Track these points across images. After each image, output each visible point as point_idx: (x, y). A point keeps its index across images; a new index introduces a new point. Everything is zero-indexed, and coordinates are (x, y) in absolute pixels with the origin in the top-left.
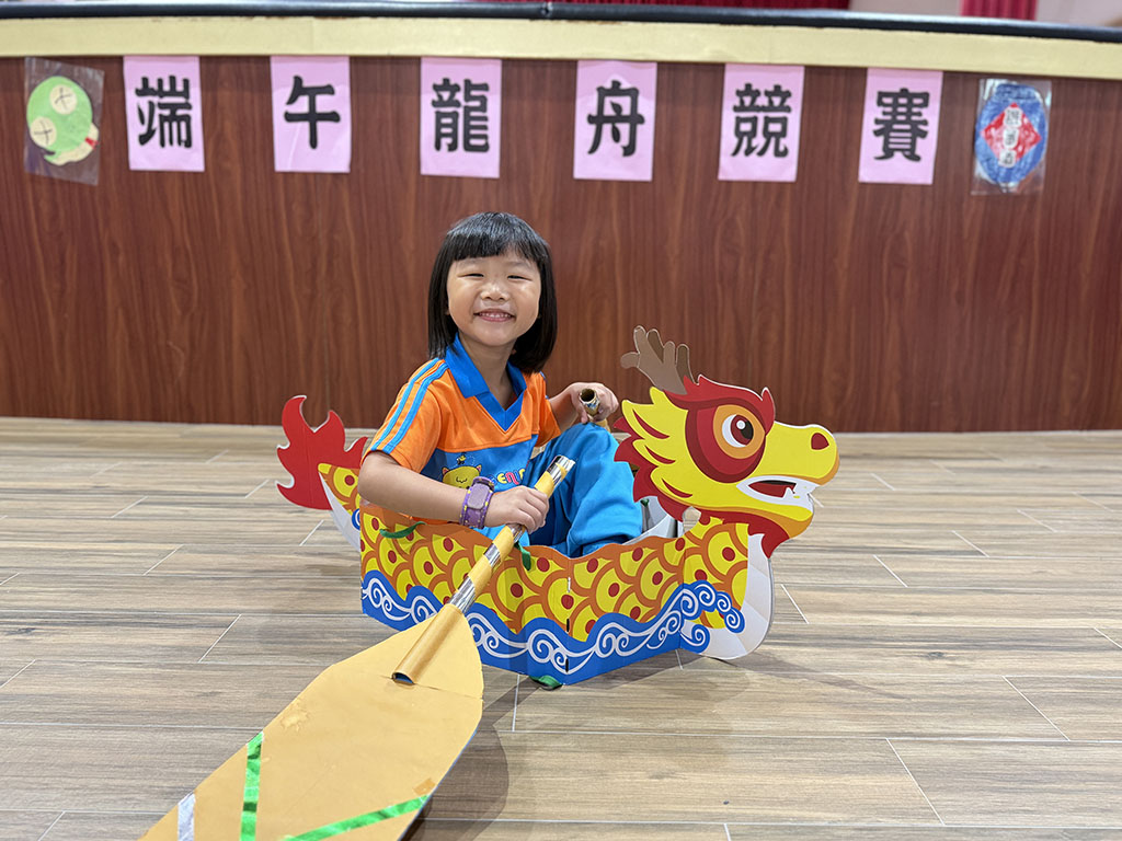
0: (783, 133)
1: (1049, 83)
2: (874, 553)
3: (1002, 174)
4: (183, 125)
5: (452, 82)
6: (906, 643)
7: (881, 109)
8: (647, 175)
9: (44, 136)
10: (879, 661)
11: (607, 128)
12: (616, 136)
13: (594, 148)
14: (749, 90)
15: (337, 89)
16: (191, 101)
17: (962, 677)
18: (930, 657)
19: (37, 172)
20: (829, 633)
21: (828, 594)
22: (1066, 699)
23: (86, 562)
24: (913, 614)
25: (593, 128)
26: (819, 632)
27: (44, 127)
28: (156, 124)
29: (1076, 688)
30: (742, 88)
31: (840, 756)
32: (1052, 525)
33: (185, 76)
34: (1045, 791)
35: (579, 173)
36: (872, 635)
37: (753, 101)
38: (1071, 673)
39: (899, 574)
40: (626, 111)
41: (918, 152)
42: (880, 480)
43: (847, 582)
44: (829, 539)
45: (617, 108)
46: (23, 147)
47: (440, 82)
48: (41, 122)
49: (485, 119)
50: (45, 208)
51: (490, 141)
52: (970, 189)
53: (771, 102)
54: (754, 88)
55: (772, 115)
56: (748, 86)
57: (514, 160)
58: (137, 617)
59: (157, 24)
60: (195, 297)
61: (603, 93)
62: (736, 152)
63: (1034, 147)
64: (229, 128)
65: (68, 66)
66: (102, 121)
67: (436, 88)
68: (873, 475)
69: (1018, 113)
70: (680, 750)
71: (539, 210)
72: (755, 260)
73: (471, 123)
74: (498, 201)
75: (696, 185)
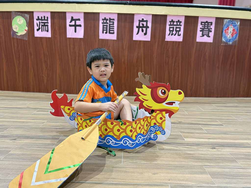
0: (180, 31)
1: (239, 20)
2: (200, 125)
3: (228, 40)
4: (47, 27)
5: (106, 18)
6: (207, 145)
7: (202, 26)
8: (149, 40)
9: (16, 29)
10: (201, 149)
11: (141, 29)
12: (143, 31)
13: (138, 33)
14: (172, 21)
15: (81, 19)
16: (48, 22)
17: (220, 153)
18: (213, 148)
19: (14, 37)
20: (190, 143)
21: (189, 134)
22: (243, 158)
23: (27, 124)
24: (208, 139)
25: (137, 29)
26: (188, 142)
27: (16, 27)
28: (41, 27)
29: (245, 156)
30: (171, 20)
31: (194, 170)
32: (239, 119)
33: (47, 16)
34: (238, 179)
35: (134, 39)
36: (200, 143)
37: (173, 23)
38: (243, 152)
39: (205, 130)
40: (145, 25)
41: (210, 35)
42: (200, 108)
43: (194, 131)
44: (190, 122)
45: (143, 24)
46: (11, 31)
47: (104, 18)
48: (15, 26)
49: (114, 27)
50: (16, 45)
51: (115, 32)
52: (221, 44)
53: (177, 24)
54: (173, 20)
55: (177, 27)
56: (172, 20)
57: (120, 36)
58: (38, 137)
59: (41, 4)
60: (49, 65)
61: (140, 21)
62: (169, 35)
63: (235, 34)
64: (57, 28)
65: (21, 14)
66: (29, 26)
67: (103, 20)
68: (199, 107)
69: (232, 27)
70: (158, 168)
71: (125, 47)
72: (173, 59)
73: (111, 27)
74: (116, 45)
75: (160, 42)
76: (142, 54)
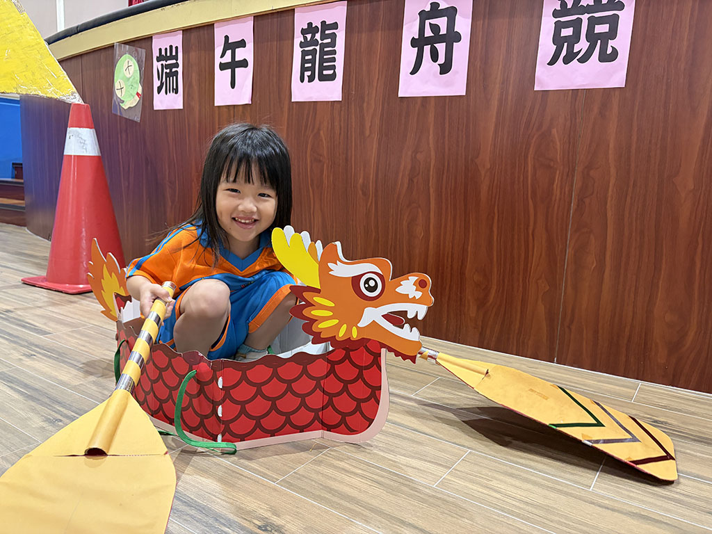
0: (613, 34)
4: (175, 78)
5: (314, 25)
8: (460, 89)
9: (120, 91)
11: (427, 49)
12: (434, 56)
13: (416, 69)
15: (247, 42)
16: (178, 62)
19: (116, 114)
25: (415, 50)
27: (120, 86)
28: (164, 78)
33: (176, 44)
35: (403, 92)
40: (443, 31)
45: (435, 28)
47: (306, 26)
48: (120, 83)
49: (334, 52)
51: (337, 71)
55: (599, 15)
57: (353, 85)
60: (177, 194)
61: (424, 16)
62: (552, 63)
64: (194, 76)
65: (131, 47)
66: (143, 82)
67: (304, 32)
71: (370, 127)
72: (573, 176)
73: (325, 57)
74: (340, 121)
75: (510, 98)
76: (433, 153)
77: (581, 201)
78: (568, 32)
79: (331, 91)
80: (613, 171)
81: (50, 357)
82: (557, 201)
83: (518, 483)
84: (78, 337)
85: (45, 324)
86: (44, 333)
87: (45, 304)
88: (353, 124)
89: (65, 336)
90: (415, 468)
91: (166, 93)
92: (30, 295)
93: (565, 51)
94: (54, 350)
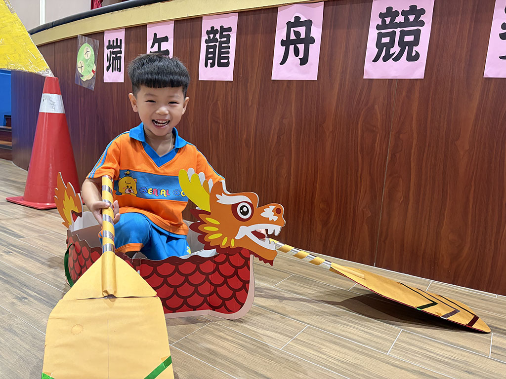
0: (416, 42)
4: (119, 61)
5: (215, 28)
8: (314, 77)
9: (81, 68)
11: (292, 47)
12: (297, 53)
14: (390, 12)
15: (169, 38)
16: (122, 50)
19: (78, 83)
25: (284, 48)
28: (112, 61)
30: (384, 11)
33: (121, 38)
35: (274, 77)
37: (392, 20)
40: (303, 36)
45: (297, 34)
46: (75, 72)
47: (210, 29)
48: (81, 63)
50: (82, 100)
51: (230, 60)
53: (407, 19)
54: (394, 10)
55: (407, 29)
56: (389, 9)
57: (241, 71)
61: (290, 25)
65: (89, 39)
66: (97, 63)
67: (208, 33)
71: (252, 100)
72: (389, 138)
73: (222, 50)
74: (231, 95)
75: (347, 83)
76: (294, 119)
77: (393, 155)
78: (386, 40)
79: (226, 74)
80: (415, 135)
81: (22, 254)
82: (377, 155)
83: (338, 348)
84: (43, 240)
85: (20, 230)
86: (19, 237)
87: (22, 217)
88: (241, 97)
89: (34, 240)
90: (269, 337)
91: (113, 72)
92: (12, 209)
93: (384, 53)
94: (25, 249)
